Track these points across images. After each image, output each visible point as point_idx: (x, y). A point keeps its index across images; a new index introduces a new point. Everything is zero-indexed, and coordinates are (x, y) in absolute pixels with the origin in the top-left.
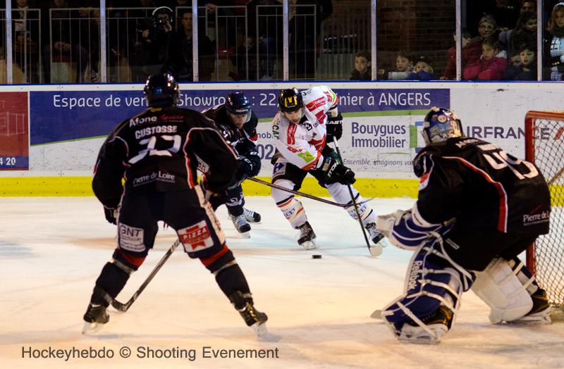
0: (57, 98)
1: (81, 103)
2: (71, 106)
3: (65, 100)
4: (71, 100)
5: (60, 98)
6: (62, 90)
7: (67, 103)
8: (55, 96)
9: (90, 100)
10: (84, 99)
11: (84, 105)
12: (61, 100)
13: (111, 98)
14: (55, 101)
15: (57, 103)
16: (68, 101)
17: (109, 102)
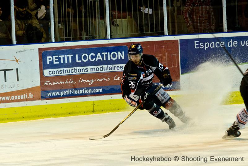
0: (197, 43)
1: (212, 45)
2: (206, 48)
3: (201, 44)
4: (206, 44)
5: (199, 43)
6: (200, 37)
7: (203, 46)
8: (195, 42)
9: (217, 44)
10: (214, 43)
11: (214, 46)
12: (199, 44)
13: (231, 42)
14: (195, 45)
15: (197, 46)
16: (204, 45)
17: (230, 44)
